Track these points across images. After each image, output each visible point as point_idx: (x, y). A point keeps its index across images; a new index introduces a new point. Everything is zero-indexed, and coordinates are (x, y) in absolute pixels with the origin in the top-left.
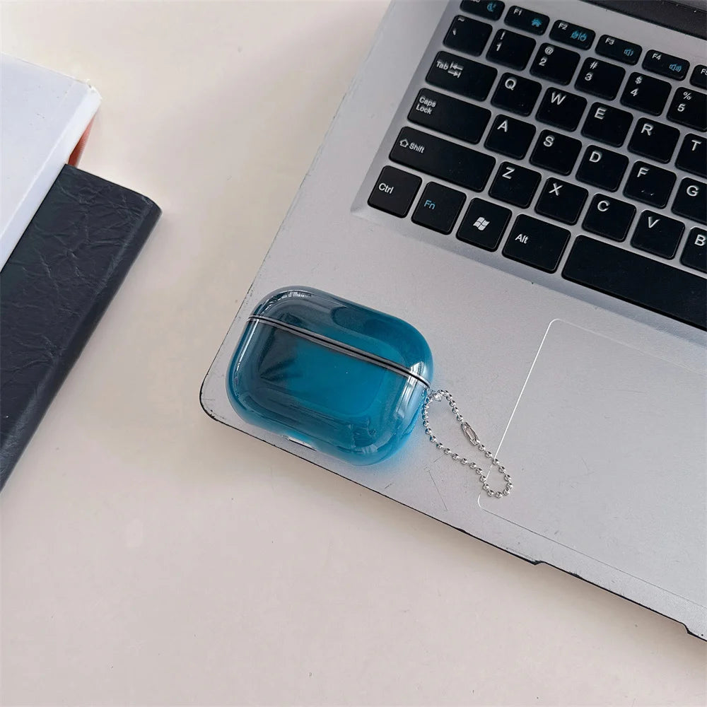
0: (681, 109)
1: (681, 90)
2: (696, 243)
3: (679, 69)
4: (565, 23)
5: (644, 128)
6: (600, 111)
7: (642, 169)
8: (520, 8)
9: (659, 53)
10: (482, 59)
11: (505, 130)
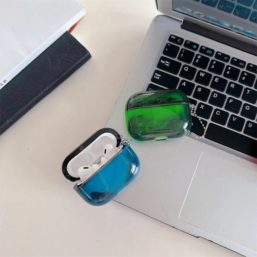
0: (243, 79)
1: (243, 72)
2: (249, 126)
3: (243, 64)
4: (205, 47)
5: (231, 86)
6: (217, 79)
7: (231, 100)
8: (189, 41)
9: (236, 59)
10: (176, 59)
11: (185, 86)
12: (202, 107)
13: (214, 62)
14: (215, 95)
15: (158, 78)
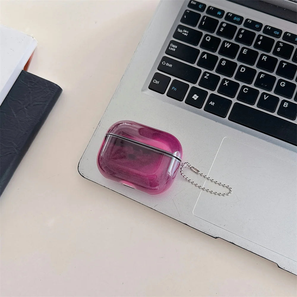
0: (278, 50)
1: (279, 42)
2: (284, 106)
3: (278, 33)
4: (231, 13)
5: (263, 58)
6: (245, 51)
7: (262, 75)
8: (213, 7)
9: (270, 27)
10: (196, 28)
11: (206, 58)
12: (226, 83)
13: (243, 31)
14: (243, 70)
15: (174, 50)
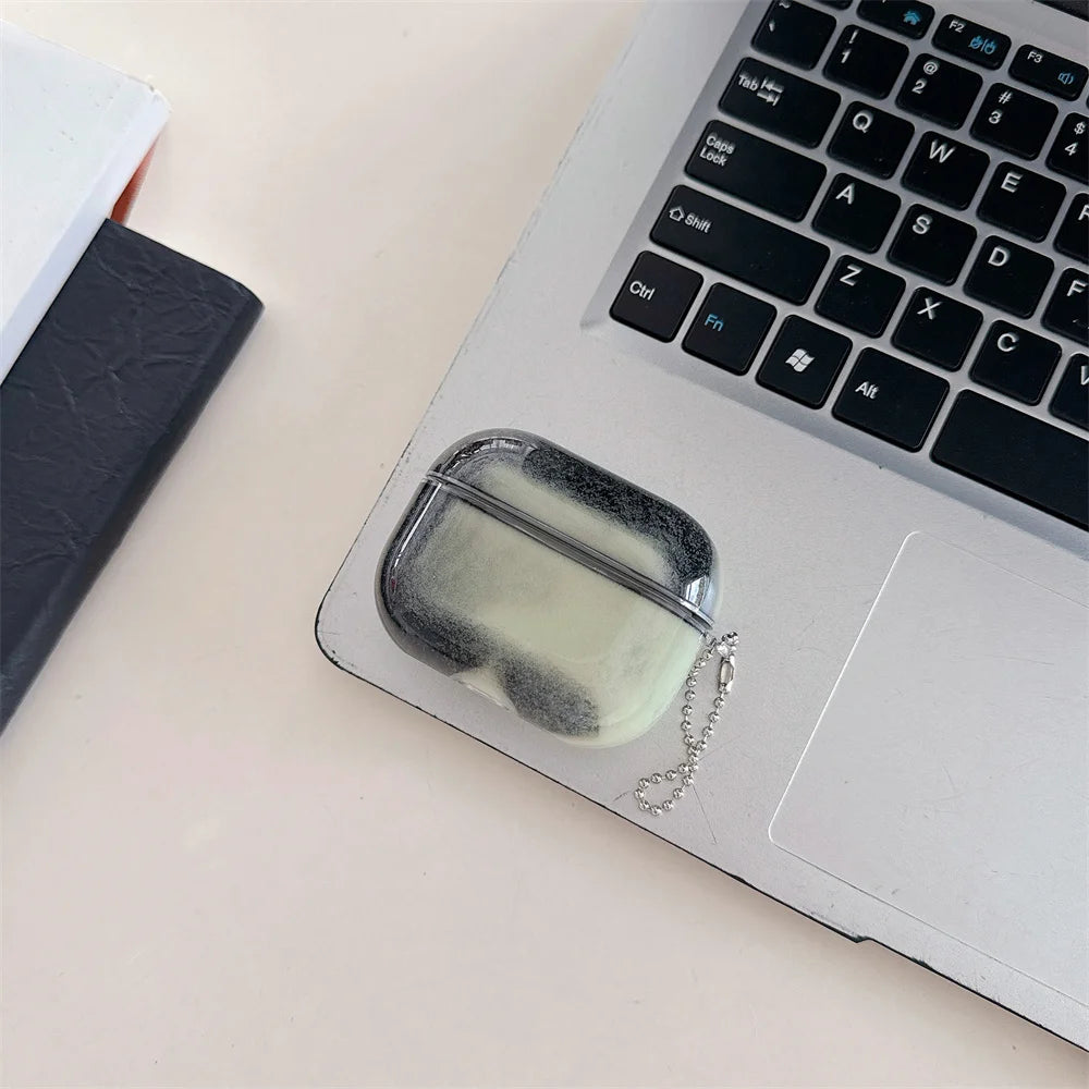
4: (961, 20)
5: (1084, 212)
6: (1011, 178)
7: (1075, 282)
10: (816, 76)
11: (850, 202)
12: (929, 308)
13: (1005, 98)
14: (999, 257)
15: (722, 161)
